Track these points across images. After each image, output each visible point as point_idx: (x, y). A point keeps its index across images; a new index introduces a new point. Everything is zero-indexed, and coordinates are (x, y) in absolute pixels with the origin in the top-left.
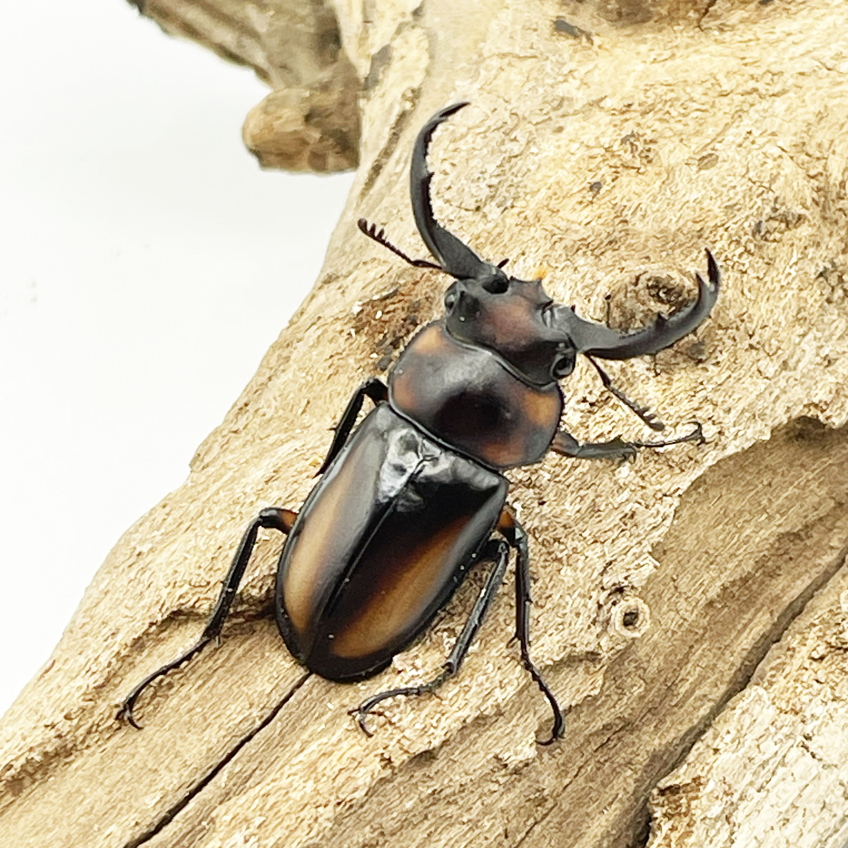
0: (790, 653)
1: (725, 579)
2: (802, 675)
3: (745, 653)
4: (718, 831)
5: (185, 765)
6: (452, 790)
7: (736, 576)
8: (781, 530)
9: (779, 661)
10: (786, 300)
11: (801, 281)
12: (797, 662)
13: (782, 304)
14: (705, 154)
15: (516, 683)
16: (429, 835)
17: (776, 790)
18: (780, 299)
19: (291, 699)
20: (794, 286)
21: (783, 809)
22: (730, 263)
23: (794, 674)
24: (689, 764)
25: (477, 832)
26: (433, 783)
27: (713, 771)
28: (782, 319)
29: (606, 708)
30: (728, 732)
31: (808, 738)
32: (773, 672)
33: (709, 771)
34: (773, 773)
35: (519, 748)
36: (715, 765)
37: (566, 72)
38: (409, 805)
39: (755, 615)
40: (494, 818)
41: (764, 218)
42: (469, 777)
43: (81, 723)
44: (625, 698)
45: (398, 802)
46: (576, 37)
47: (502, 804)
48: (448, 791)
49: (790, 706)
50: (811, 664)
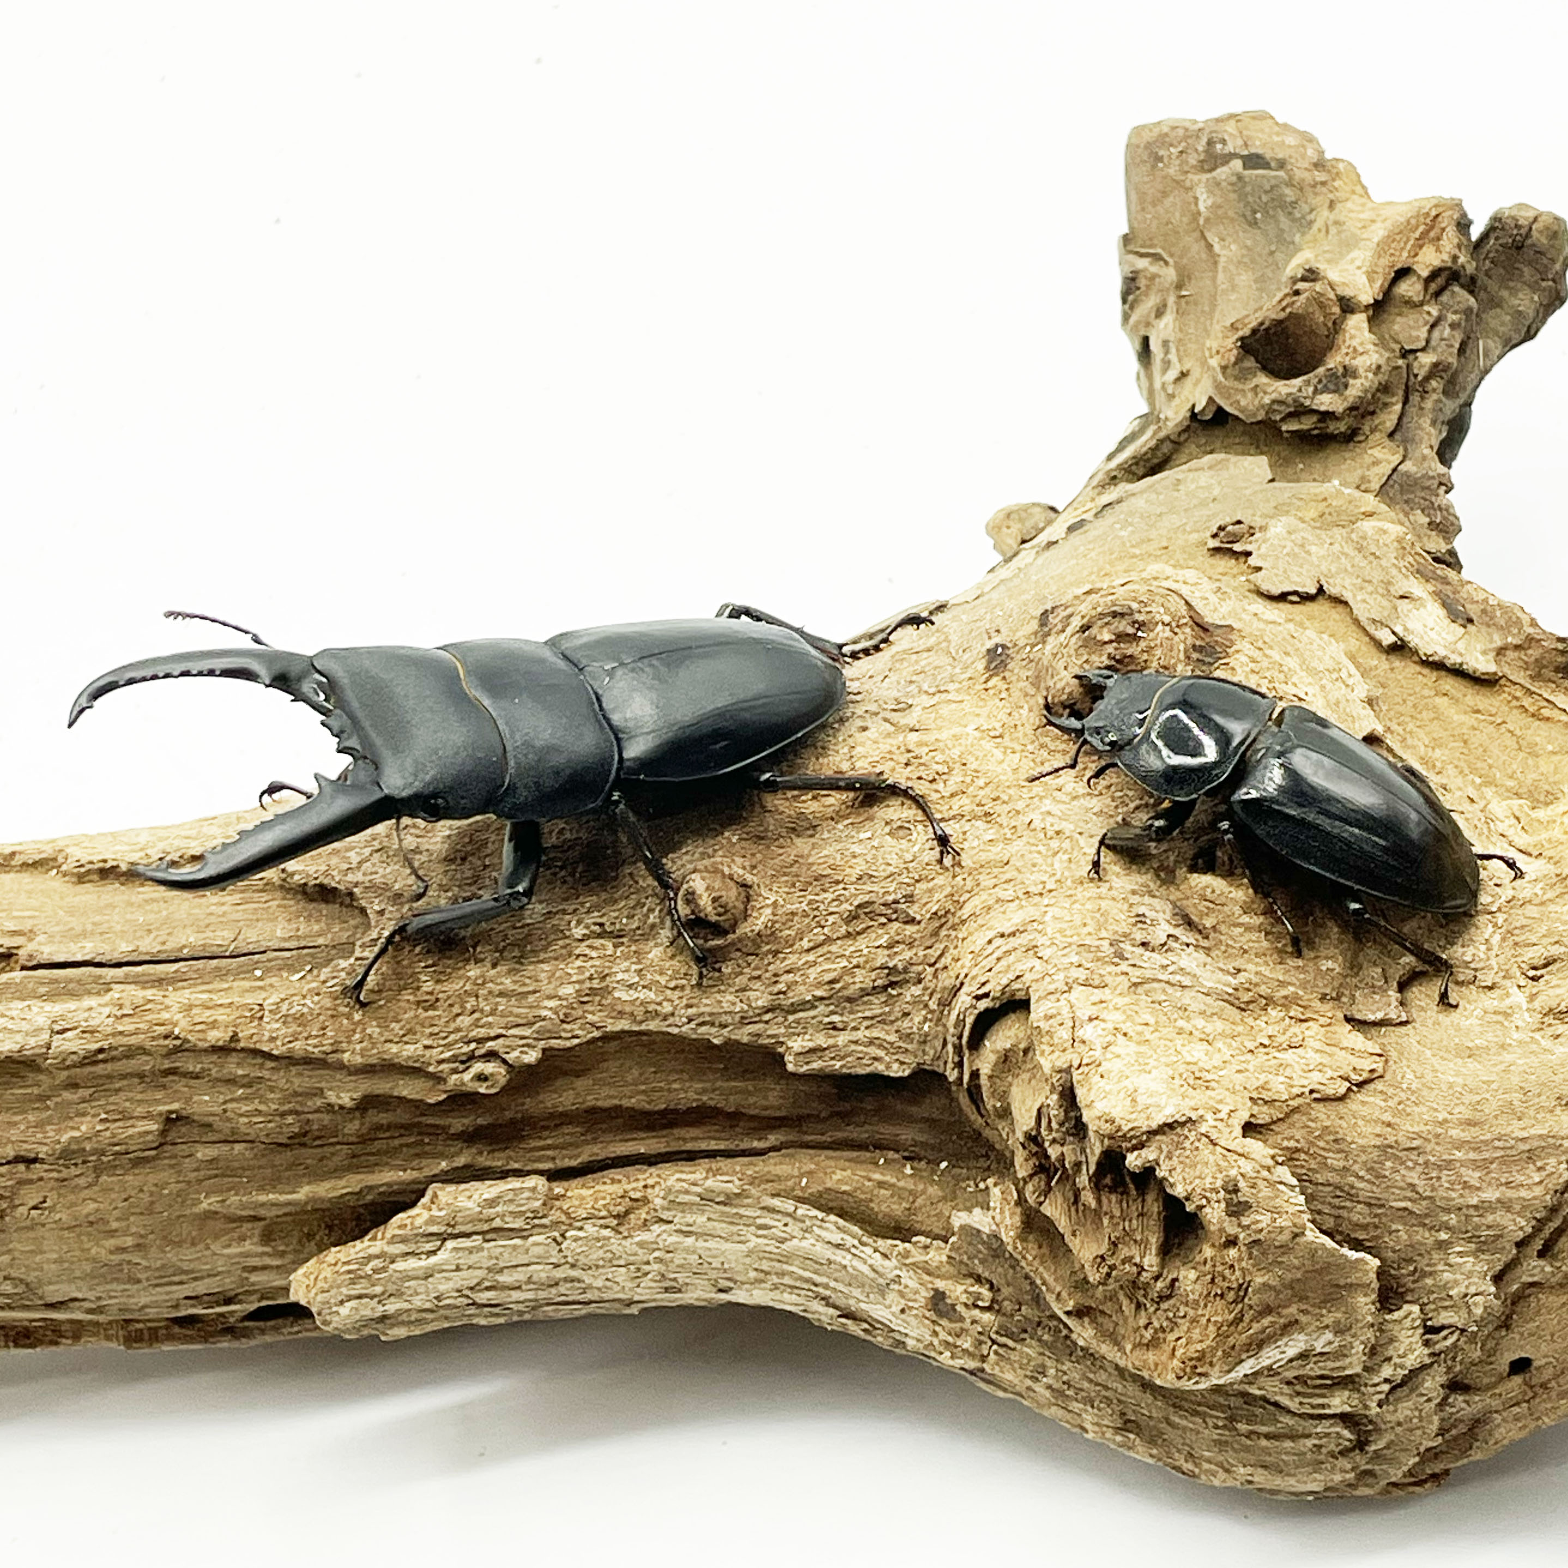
1: (626, 1103)
5: (164, 943)
7: (638, 1107)
8: (712, 1103)
9: (621, 1177)
10: (833, 966)
11: (866, 962)
13: (826, 967)
14: (907, 825)
18: (833, 962)
19: (257, 956)
20: (855, 962)
22: (816, 913)
24: (455, 1188)
26: (265, 1072)
28: (812, 977)
30: (488, 1193)
32: (608, 1181)
35: (342, 1095)
37: (942, 689)
39: (648, 1138)
41: (882, 901)
46: (987, 668)
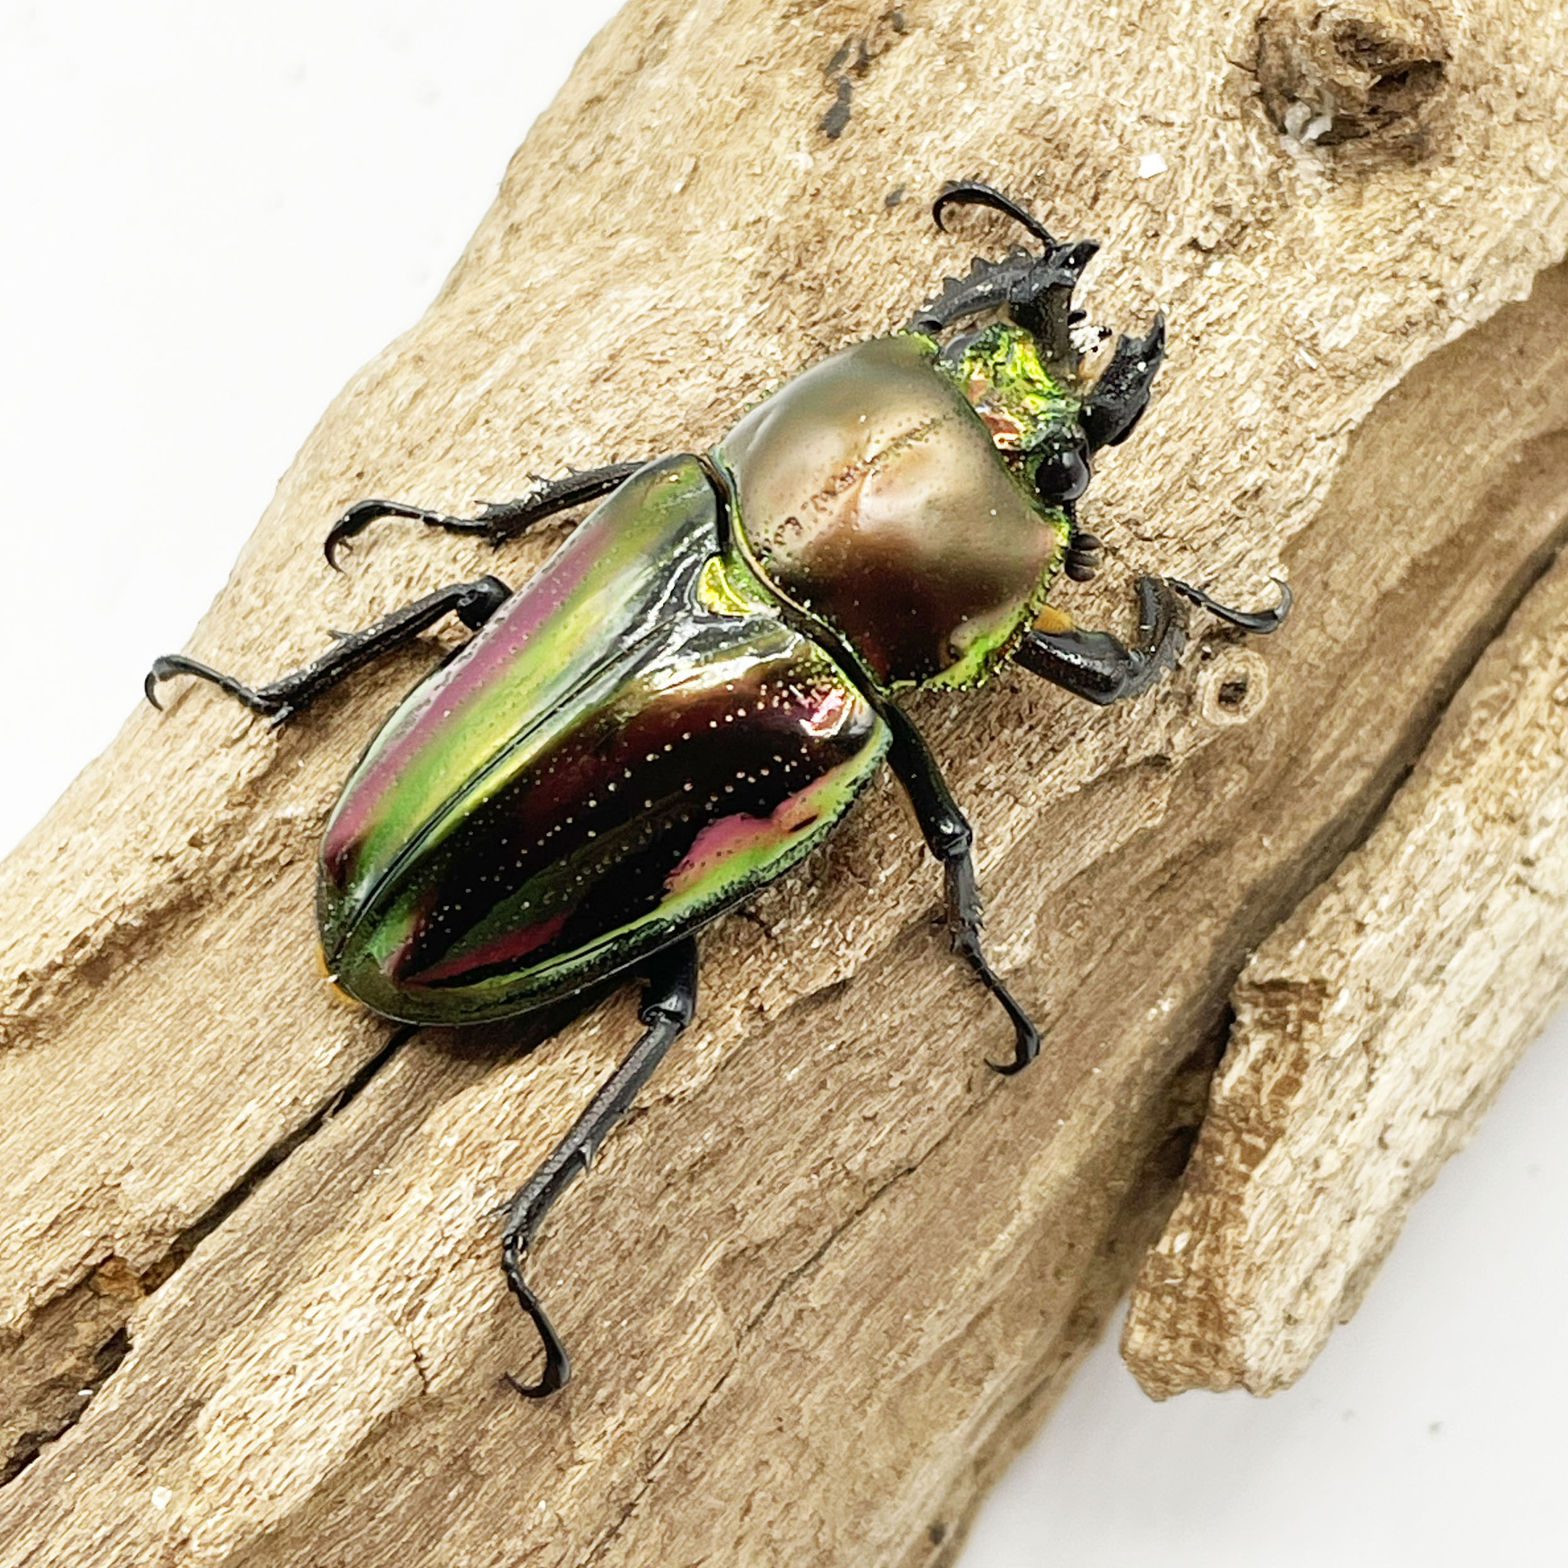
0: (1516, 676)
2: (1532, 740)
3: (1437, 668)
4: (1347, 1072)
6: (874, 1036)
7: (1438, 540)
9: (1495, 690)
12: (1526, 708)
15: (1009, 837)
16: (826, 1118)
17: (1457, 978)
21: (1467, 1001)
23: (1520, 735)
24: (1310, 940)
25: (914, 1101)
26: (841, 1031)
27: (1351, 972)
29: (1174, 828)
30: (1386, 890)
31: (1528, 863)
32: (1483, 713)
33: (1341, 973)
34: (1459, 943)
36: (1355, 959)
38: (791, 1076)
40: (949, 1070)
42: (907, 1012)
43: (222, 851)
44: (1210, 808)
45: (772, 1072)
47: (964, 1044)
48: (866, 1041)
49: (1503, 810)
50: (1551, 714)
